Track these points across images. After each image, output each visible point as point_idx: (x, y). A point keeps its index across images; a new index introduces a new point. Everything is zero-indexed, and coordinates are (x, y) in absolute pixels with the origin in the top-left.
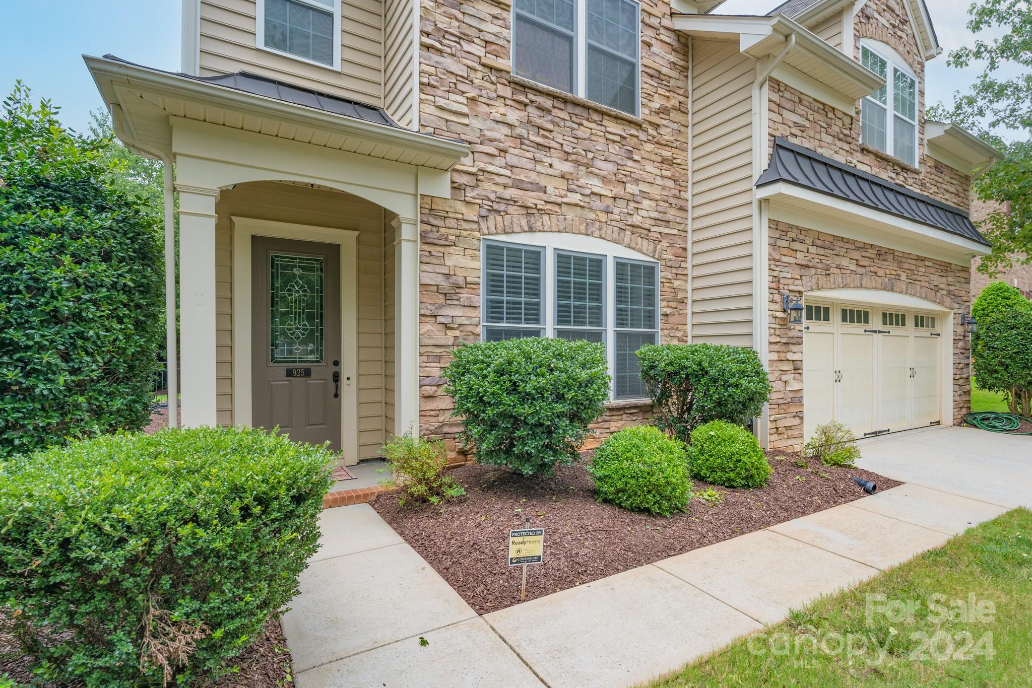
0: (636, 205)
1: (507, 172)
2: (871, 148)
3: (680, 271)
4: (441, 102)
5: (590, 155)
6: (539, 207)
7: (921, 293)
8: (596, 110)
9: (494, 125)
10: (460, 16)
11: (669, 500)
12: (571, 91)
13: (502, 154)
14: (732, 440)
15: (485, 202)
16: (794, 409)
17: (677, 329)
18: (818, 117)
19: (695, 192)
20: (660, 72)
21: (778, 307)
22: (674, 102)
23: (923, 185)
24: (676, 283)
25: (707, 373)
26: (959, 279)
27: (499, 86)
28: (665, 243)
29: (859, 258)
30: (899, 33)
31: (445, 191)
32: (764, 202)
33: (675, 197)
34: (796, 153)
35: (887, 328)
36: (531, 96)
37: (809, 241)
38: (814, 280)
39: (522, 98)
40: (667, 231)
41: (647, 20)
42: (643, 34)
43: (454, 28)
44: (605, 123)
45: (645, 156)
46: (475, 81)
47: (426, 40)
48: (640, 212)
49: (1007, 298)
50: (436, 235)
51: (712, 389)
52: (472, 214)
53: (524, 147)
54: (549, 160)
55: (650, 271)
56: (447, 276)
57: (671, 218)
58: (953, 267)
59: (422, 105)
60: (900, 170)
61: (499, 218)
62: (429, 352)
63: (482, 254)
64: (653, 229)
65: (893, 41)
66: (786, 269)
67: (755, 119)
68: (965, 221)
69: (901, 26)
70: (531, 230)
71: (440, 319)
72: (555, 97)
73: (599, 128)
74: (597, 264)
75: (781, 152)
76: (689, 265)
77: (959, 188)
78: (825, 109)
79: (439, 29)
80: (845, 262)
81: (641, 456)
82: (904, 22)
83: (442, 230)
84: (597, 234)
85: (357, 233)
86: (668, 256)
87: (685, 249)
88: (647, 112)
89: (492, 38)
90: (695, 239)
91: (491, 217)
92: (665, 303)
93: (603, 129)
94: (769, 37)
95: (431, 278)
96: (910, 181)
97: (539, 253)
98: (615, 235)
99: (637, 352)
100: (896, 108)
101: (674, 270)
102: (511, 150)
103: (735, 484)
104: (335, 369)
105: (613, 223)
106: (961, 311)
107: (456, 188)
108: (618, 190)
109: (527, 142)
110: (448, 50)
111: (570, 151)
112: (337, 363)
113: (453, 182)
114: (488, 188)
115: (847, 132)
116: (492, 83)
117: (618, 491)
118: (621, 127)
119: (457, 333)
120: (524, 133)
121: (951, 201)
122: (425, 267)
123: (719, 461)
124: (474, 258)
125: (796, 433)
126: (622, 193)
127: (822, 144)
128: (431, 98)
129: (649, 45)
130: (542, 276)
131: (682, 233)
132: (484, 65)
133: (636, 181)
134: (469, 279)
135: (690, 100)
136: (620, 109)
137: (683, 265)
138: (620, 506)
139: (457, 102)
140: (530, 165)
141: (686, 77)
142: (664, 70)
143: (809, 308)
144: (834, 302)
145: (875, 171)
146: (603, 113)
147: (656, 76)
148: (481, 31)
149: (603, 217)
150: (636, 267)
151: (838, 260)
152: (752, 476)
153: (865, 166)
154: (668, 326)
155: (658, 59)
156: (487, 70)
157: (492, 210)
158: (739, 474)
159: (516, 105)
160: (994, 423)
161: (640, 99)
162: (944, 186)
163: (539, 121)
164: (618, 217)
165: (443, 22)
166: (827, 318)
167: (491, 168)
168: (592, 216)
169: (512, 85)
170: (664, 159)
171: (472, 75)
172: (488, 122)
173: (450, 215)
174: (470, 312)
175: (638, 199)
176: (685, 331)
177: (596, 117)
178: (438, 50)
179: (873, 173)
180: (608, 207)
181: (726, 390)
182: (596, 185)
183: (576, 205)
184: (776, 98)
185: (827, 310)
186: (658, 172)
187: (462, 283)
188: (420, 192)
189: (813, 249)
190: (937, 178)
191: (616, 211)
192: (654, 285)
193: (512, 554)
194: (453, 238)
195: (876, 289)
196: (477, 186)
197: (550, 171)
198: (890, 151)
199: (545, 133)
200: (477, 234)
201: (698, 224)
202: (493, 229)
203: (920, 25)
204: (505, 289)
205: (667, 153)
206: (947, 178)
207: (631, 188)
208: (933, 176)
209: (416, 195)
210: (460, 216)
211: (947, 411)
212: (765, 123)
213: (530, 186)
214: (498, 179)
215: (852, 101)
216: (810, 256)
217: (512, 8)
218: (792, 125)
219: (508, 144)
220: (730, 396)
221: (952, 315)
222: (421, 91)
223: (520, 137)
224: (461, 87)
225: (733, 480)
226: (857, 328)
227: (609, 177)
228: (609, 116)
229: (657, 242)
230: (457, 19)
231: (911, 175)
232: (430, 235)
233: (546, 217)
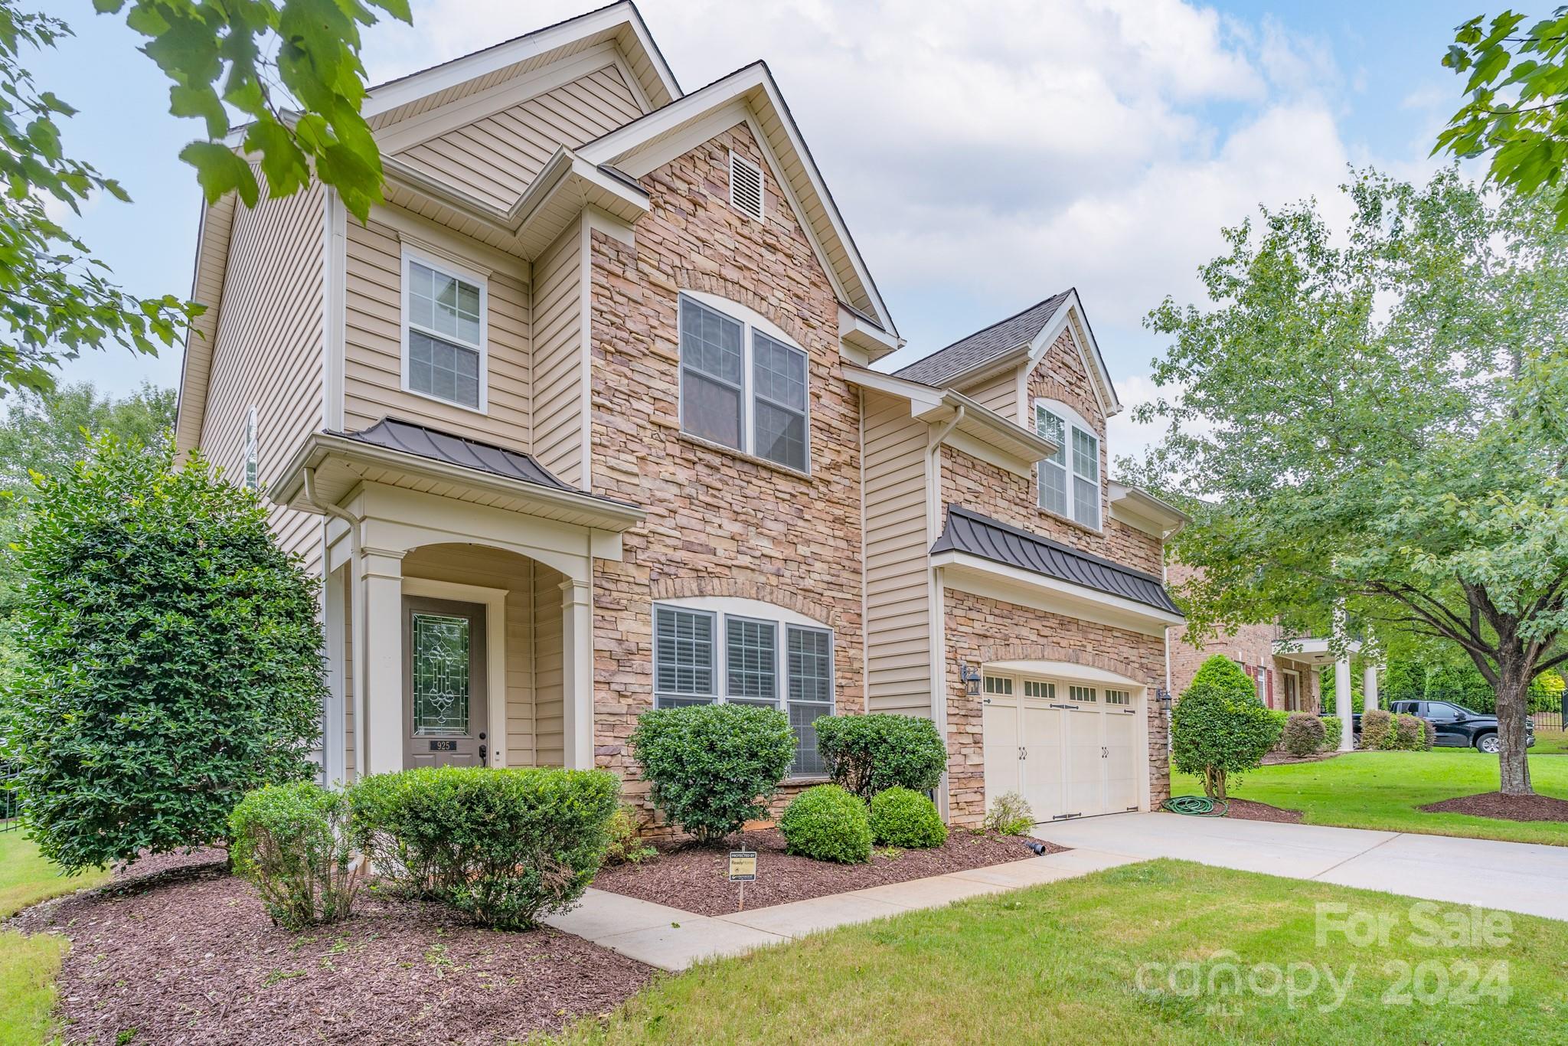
0: (808, 568)
1: (677, 534)
2: (1049, 512)
3: (855, 639)
4: (612, 462)
5: (760, 515)
6: (709, 570)
7: (1109, 666)
8: (765, 468)
9: (664, 485)
10: (629, 373)
11: (854, 848)
12: (739, 447)
13: (672, 514)
14: (910, 803)
15: (656, 565)
16: (974, 784)
17: (853, 702)
18: (992, 481)
19: (869, 554)
20: (830, 425)
21: (956, 678)
22: (845, 457)
23: (1108, 549)
24: (852, 652)
25: (885, 741)
26: (1152, 651)
27: (668, 444)
28: (838, 609)
29: (1040, 628)
30: (1077, 390)
31: (617, 554)
32: (939, 570)
33: (848, 558)
34: (972, 520)
35: (1075, 703)
36: (699, 454)
37: (986, 610)
38: (992, 651)
39: (691, 456)
40: (840, 595)
41: (815, 371)
42: (811, 385)
43: (623, 385)
44: (774, 480)
45: (816, 515)
46: (644, 439)
47: (599, 400)
48: (812, 574)
49: (1226, 674)
50: (609, 599)
51: (891, 756)
52: (643, 577)
53: (693, 507)
54: (718, 521)
55: (823, 638)
56: (620, 641)
57: (845, 581)
58: (1145, 638)
59: (594, 466)
60: (1081, 535)
61: (670, 582)
62: (605, 722)
63: (653, 619)
64: (826, 593)
65: (1070, 399)
66: (963, 639)
67: (929, 485)
68: (1157, 588)
69: (1078, 383)
70: (702, 594)
71: (614, 687)
72: (723, 454)
73: (769, 485)
74: (769, 630)
75: (954, 517)
76: (864, 633)
77: (1149, 552)
78: (1000, 473)
79: (609, 388)
80: (1024, 632)
81: (829, 808)
82: (1082, 378)
83: (615, 594)
84: (768, 598)
85: (506, 592)
86: (842, 622)
87: (860, 615)
88: (818, 468)
89: (660, 395)
90: (871, 604)
91: (662, 581)
92: (840, 674)
93: (772, 487)
94: (939, 408)
95: (605, 644)
96: (1094, 546)
97: (709, 618)
98: (787, 600)
99: (814, 724)
100: (1076, 468)
101: (849, 638)
102: (681, 511)
103: (913, 844)
104: (482, 742)
105: (785, 587)
106: (1155, 686)
107: (628, 550)
108: (789, 552)
109: (696, 502)
110: (618, 408)
111: (740, 510)
112: (483, 736)
113: (624, 544)
114: (658, 550)
115: (1023, 496)
116: (662, 441)
117: (808, 841)
118: (790, 484)
119: (630, 701)
120: (693, 492)
121: (1140, 567)
122: (599, 632)
123: (899, 822)
124: (647, 623)
125: (978, 810)
126: (793, 554)
127: (998, 509)
128: (603, 458)
129: (818, 397)
130: (713, 643)
131: (856, 598)
132: (652, 423)
133: (808, 542)
134: (641, 645)
135: (862, 455)
136: (790, 465)
137: (858, 632)
138: (810, 856)
139: (627, 462)
140: (699, 526)
141: (858, 429)
142: (834, 423)
143: (990, 680)
144: (1017, 674)
145: (1055, 536)
146: (772, 471)
147: (827, 429)
148: (649, 388)
149: (774, 580)
150: (808, 634)
151: (1017, 630)
152: (929, 836)
153: (1043, 531)
154: (844, 699)
155: (827, 412)
156: (656, 428)
157: (662, 573)
158: (916, 834)
159: (685, 464)
160: (1190, 806)
161: (809, 454)
162: (1132, 551)
163: (708, 480)
164: (789, 581)
165: (613, 380)
166: (1009, 691)
167: (661, 530)
168: (762, 579)
169: (681, 443)
170: (836, 518)
171: (642, 433)
172: (658, 482)
173: (622, 578)
174: (642, 680)
175: (810, 561)
176: (862, 704)
177: (765, 474)
178: (608, 409)
179: (1053, 538)
180: (779, 569)
181: (904, 757)
182: (766, 546)
183: (747, 568)
184: (948, 464)
185: (1009, 682)
186: (830, 532)
187: (634, 650)
188: (593, 554)
189: (990, 618)
190: (1123, 542)
191: (787, 574)
192: (827, 653)
193: (732, 872)
194: (625, 602)
195: (1060, 661)
196: (647, 548)
197: (720, 532)
198: (1070, 516)
199: (714, 492)
200: (649, 598)
201: (874, 589)
202: (664, 594)
203: (1098, 381)
204: (676, 657)
205: (838, 512)
206: (1136, 542)
207: (803, 550)
208: (1119, 540)
209: (588, 558)
210: (632, 580)
211: (1144, 795)
212: (939, 490)
213: (699, 549)
214: (668, 541)
215: (1027, 464)
216: (988, 626)
217: (679, 364)
218: (965, 491)
219: (677, 504)
220: (907, 763)
221: (1146, 690)
222: (593, 450)
223: (690, 497)
224: (631, 446)
225: (911, 841)
226: (1044, 702)
227: (779, 538)
228: (779, 473)
229: (830, 607)
230: (626, 377)
231: (1094, 539)
232: (603, 599)
233: (716, 581)
